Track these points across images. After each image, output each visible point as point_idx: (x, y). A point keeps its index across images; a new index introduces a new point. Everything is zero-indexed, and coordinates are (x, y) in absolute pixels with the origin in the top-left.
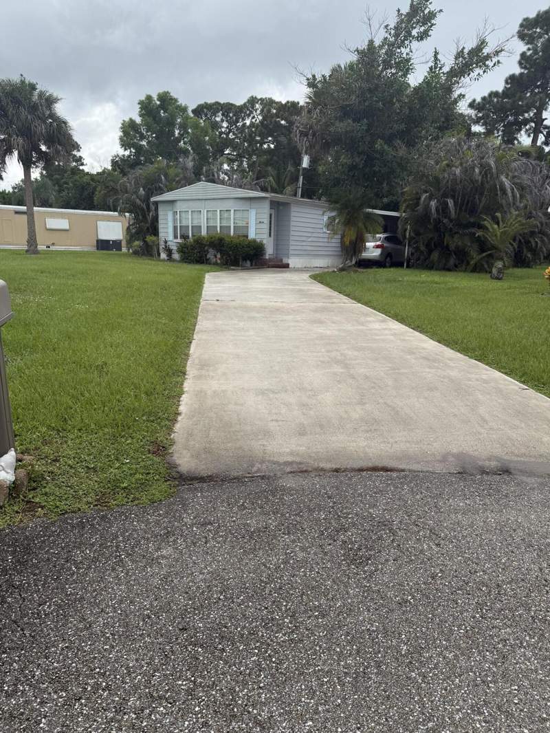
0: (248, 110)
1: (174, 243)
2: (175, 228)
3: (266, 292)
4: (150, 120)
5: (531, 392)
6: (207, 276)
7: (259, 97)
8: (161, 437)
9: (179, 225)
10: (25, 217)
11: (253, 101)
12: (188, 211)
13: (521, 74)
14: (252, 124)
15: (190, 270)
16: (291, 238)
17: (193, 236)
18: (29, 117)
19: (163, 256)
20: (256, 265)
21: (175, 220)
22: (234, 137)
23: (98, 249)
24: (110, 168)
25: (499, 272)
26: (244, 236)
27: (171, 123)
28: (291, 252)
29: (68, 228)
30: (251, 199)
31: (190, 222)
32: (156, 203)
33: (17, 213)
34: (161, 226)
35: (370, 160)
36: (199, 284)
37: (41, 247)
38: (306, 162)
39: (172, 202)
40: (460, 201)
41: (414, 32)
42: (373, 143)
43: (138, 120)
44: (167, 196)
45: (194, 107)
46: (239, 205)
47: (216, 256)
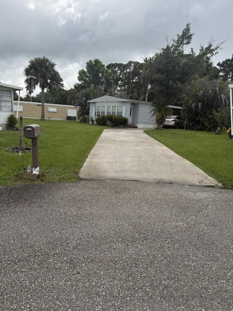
0: (128, 66)
1: (94, 118)
2: (95, 112)
4: (90, 70)
5: (195, 167)
6: (105, 130)
7: (133, 61)
8: (77, 170)
10: (41, 107)
11: (130, 63)
12: (100, 106)
14: (129, 72)
15: (98, 128)
17: (102, 115)
18: (45, 71)
19: (90, 123)
20: (124, 127)
21: (95, 110)
22: (122, 77)
23: (67, 120)
24: (74, 88)
25: (218, 132)
26: (120, 116)
27: (98, 71)
28: (139, 122)
29: (56, 111)
30: (124, 102)
31: (101, 111)
32: (89, 103)
33: (38, 105)
34: (90, 112)
35: (168, 88)
36: (101, 132)
37: (46, 118)
38: (149, 87)
39: (95, 103)
40: (206, 103)
41: (185, 42)
42: (168, 82)
43: (86, 70)
44: (93, 101)
45: (107, 65)
46: (119, 104)
47: (110, 123)
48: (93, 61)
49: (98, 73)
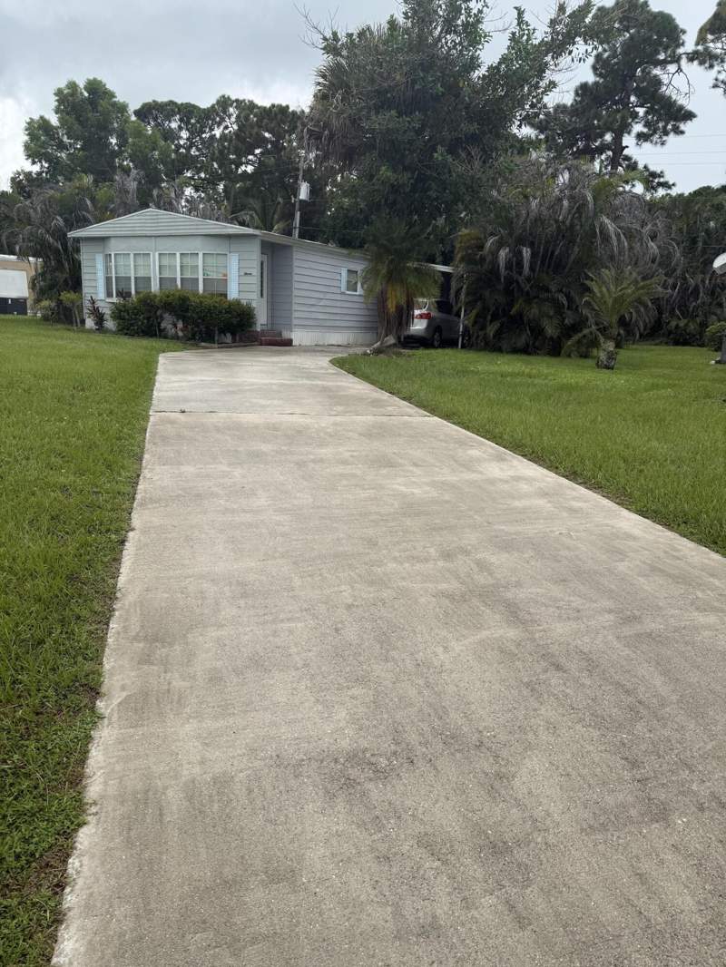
0: (218, 115)
1: (106, 303)
2: (108, 280)
3: (265, 391)
4: (71, 119)
6: (162, 359)
7: (233, 98)
9: (114, 276)
11: (224, 103)
12: (129, 254)
13: (596, 83)
14: (223, 136)
15: (131, 349)
16: (295, 300)
17: (136, 292)
19: (90, 323)
20: (241, 340)
21: (107, 269)
22: (197, 153)
24: (9, 190)
25: (609, 358)
26: (221, 295)
27: (105, 128)
28: (295, 322)
30: (229, 237)
31: (132, 272)
32: (77, 240)
34: (85, 277)
35: (421, 180)
38: (304, 192)
39: (103, 240)
40: (542, 250)
43: (54, 120)
44: (95, 231)
45: (138, 106)
46: (212, 247)
47: (175, 326)
48: (81, 84)
49: (103, 134)
